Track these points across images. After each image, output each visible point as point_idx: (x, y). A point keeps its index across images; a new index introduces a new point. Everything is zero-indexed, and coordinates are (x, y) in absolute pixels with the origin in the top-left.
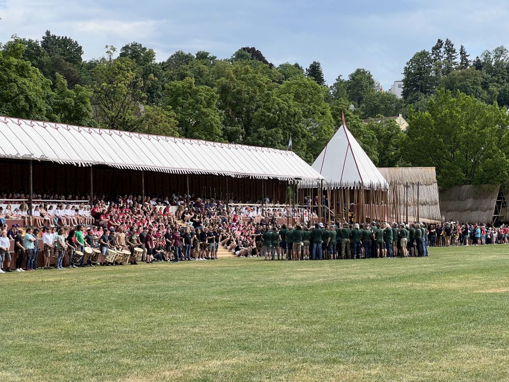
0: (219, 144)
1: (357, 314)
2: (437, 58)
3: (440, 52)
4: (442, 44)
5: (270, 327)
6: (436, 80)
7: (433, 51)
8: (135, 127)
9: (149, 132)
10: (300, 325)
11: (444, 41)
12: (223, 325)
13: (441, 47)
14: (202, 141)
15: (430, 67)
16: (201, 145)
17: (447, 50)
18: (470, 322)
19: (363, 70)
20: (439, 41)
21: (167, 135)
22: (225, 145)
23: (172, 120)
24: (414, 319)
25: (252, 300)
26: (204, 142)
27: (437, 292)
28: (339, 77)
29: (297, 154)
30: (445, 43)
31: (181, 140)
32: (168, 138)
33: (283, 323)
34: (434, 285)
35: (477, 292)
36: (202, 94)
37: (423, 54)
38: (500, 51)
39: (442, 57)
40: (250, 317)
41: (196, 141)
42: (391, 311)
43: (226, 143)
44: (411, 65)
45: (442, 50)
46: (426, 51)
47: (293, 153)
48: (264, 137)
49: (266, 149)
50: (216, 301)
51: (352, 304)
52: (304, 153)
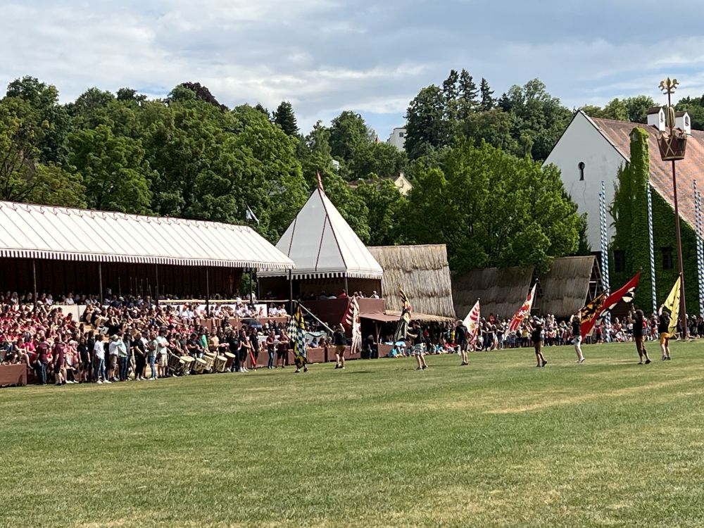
0: (145, 218)
1: (315, 448)
2: (451, 96)
3: (454, 87)
4: (457, 77)
5: (187, 472)
6: (451, 126)
7: (445, 87)
8: (24, 195)
9: (42, 202)
10: (229, 467)
11: (459, 74)
12: (121, 472)
13: (455, 81)
14: (119, 213)
15: (441, 108)
16: (119, 220)
17: (463, 85)
18: (466, 454)
19: (352, 112)
20: (453, 72)
21: (69, 206)
22: (153, 220)
23: (77, 185)
24: (391, 453)
25: (173, 433)
26: (123, 215)
27: (433, 414)
28: (318, 123)
29: (257, 231)
30: (460, 75)
31: (88, 212)
32: (70, 210)
33: (207, 465)
34: (432, 406)
35: (486, 412)
36: (121, 148)
37: (432, 91)
38: (534, 87)
39: (457, 95)
40: (163, 459)
41: (111, 214)
42: (362, 443)
43: (155, 216)
44: (417, 105)
45: (457, 84)
46: (436, 86)
47: (250, 229)
48: (211, 207)
49: (212, 223)
50: (121, 437)
51: (311, 435)
52: (266, 228)
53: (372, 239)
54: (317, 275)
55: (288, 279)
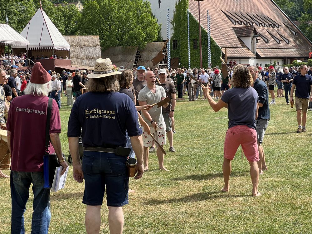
29: (11, 26)
47: (8, 26)
52: (16, 25)
53: (65, 32)
54: (40, 48)
55: (26, 49)
